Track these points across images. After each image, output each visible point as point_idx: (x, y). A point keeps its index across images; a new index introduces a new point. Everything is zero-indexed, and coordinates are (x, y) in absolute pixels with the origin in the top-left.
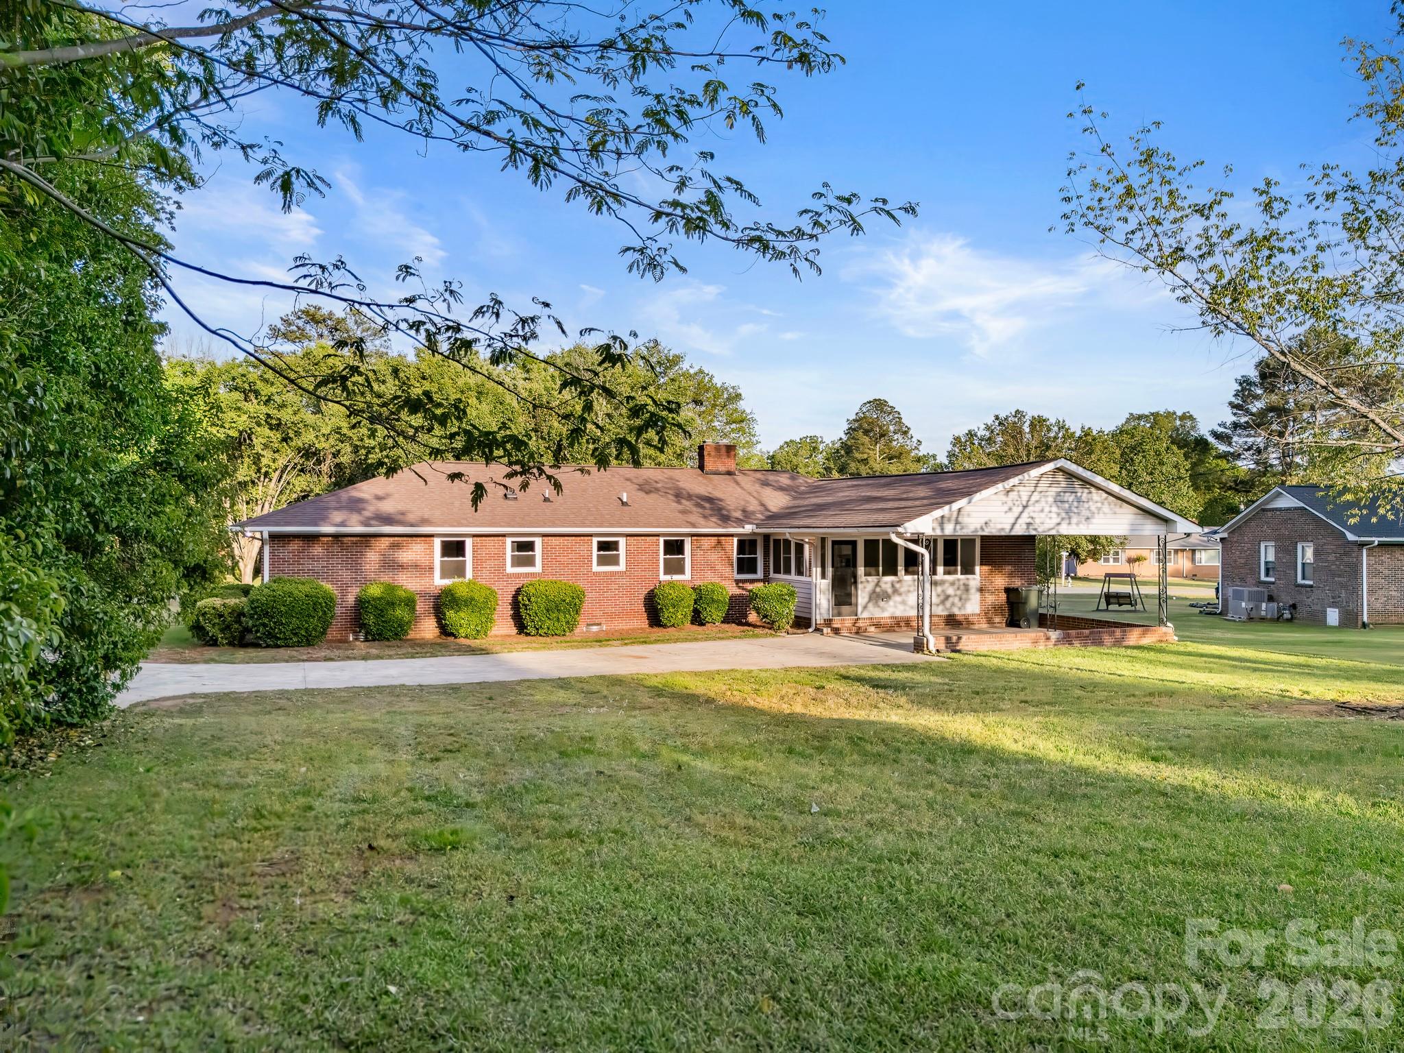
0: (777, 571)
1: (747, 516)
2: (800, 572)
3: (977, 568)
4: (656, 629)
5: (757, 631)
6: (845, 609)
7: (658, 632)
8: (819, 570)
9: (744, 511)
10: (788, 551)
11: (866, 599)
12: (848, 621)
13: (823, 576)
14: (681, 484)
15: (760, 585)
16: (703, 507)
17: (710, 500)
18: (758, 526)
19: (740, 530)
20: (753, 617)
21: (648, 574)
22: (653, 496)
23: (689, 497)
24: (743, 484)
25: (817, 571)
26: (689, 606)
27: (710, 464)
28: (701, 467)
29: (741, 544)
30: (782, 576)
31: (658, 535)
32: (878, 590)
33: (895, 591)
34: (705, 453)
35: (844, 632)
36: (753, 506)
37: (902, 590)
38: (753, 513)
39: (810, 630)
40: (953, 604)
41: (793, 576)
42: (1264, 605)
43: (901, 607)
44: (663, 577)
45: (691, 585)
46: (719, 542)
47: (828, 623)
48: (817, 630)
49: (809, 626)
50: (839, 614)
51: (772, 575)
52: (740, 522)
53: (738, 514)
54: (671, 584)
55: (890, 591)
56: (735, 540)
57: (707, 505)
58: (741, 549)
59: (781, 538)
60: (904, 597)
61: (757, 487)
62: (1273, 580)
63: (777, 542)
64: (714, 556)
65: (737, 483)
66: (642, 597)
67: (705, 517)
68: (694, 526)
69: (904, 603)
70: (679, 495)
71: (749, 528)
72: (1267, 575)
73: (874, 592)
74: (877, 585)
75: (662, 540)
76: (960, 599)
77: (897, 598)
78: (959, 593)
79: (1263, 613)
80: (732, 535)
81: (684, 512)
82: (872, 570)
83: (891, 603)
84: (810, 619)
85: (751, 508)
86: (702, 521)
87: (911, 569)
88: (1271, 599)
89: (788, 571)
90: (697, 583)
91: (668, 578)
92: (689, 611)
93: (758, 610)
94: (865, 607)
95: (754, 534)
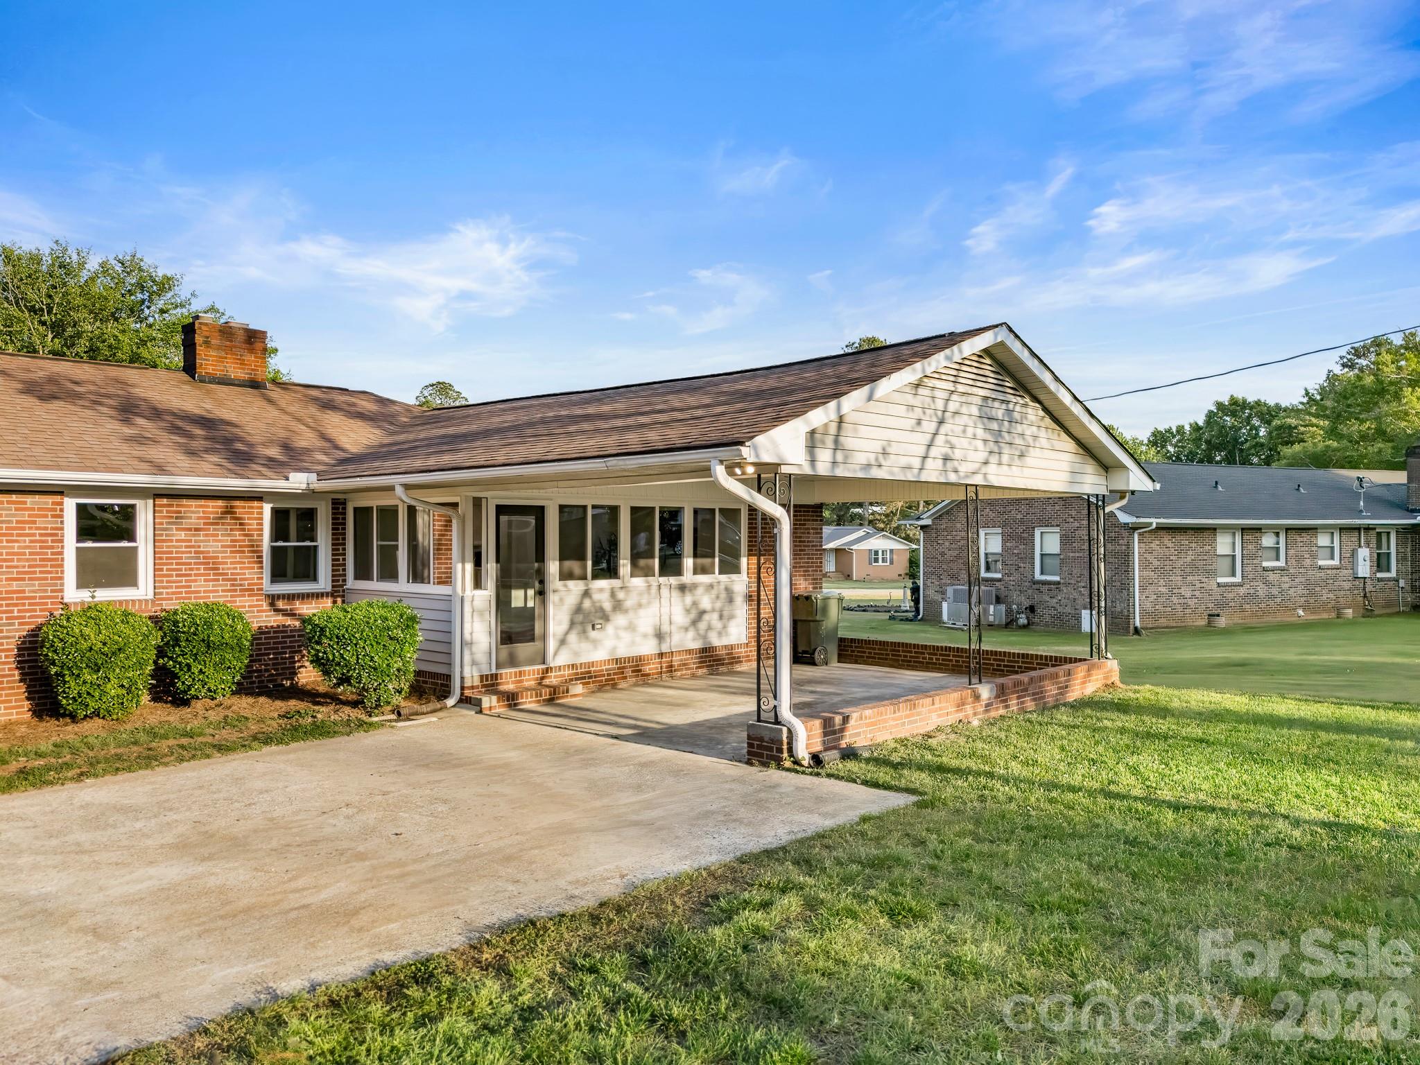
0: (363, 572)
1: (293, 457)
2: (417, 575)
3: (744, 561)
4: (51, 724)
5: (323, 713)
6: (523, 649)
7: (52, 733)
8: (469, 567)
9: (286, 447)
10: (389, 532)
11: (565, 626)
12: (531, 672)
13: (478, 584)
14: (137, 391)
15: (328, 602)
16: (190, 436)
17: (206, 422)
18: (321, 476)
19: (279, 485)
20: (308, 675)
21: (30, 588)
22: (56, 405)
23: (156, 413)
24: (283, 404)
25: (464, 571)
26: (141, 664)
27: (208, 361)
28: (190, 368)
29: (280, 517)
30: (374, 585)
31: (59, 491)
32: (587, 604)
33: (618, 606)
34: (199, 339)
35: (528, 702)
36: (305, 439)
37: (629, 603)
38: (307, 451)
39: (450, 702)
40: (709, 628)
41: (403, 585)
42: (992, 607)
43: (626, 636)
44: (73, 594)
45: (153, 610)
46: (229, 511)
47: (490, 683)
48: (465, 701)
49: (444, 693)
50: (513, 661)
51: (351, 583)
52: (276, 467)
53: (274, 452)
54: (91, 612)
55: (607, 606)
56: (267, 508)
57: (198, 432)
58: (279, 532)
59: (375, 502)
60: (631, 615)
61: (313, 410)
62: (999, 576)
63: (363, 514)
64: (217, 543)
65: (270, 401)
66: (12, 645)
67: (191, 453)
68: (160, 469)
69: (631, 628)
70: (128, 409)
71: (298, 481)
72: (988, 569)
73: (578, 610)
74: (586, 594)
75: (70, 505)
76: (721, 617)
77: (620, 620)
78: (718, 605)
79: (991, 618)
80: (259, 497)
81: (140, 440)
82: (574, 565)
83: (610, 628)
84: (448, 677)
85: (302, 443)
86: (183, 461)
87: (642, 562)
88: (998, 600)
89: (390, 573)
90: (171, 605)
91: (85, 595)
92: (143, 677)
93: (322, 664)
94: (563, 642)
95: (311, 493)
